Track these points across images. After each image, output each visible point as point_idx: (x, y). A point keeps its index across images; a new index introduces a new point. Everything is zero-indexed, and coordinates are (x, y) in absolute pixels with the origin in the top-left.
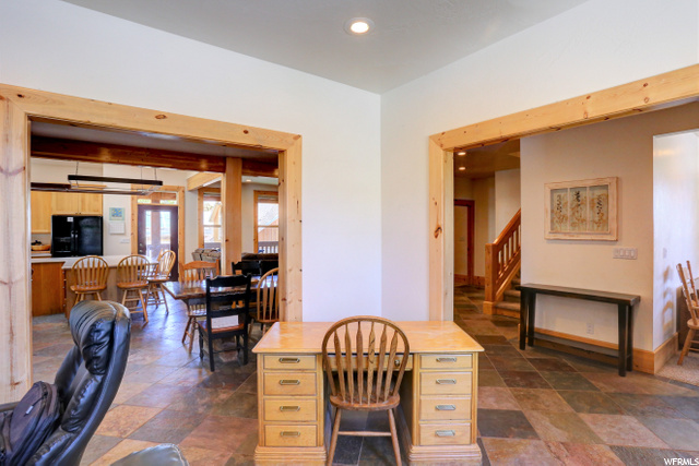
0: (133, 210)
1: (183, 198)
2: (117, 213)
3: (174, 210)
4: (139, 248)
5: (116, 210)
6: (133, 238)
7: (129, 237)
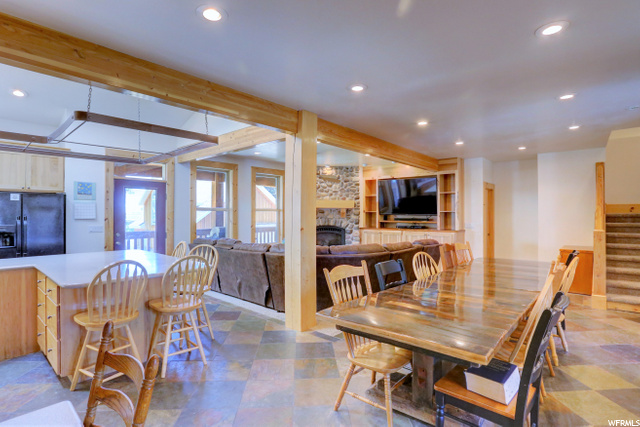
0: (107, 186)
1: (172, 172)
2: (85, 190)
3: (161, 187)
4: (115, 239)
5: (82, 185)
6: (107, 226)
7: (102, 223)
